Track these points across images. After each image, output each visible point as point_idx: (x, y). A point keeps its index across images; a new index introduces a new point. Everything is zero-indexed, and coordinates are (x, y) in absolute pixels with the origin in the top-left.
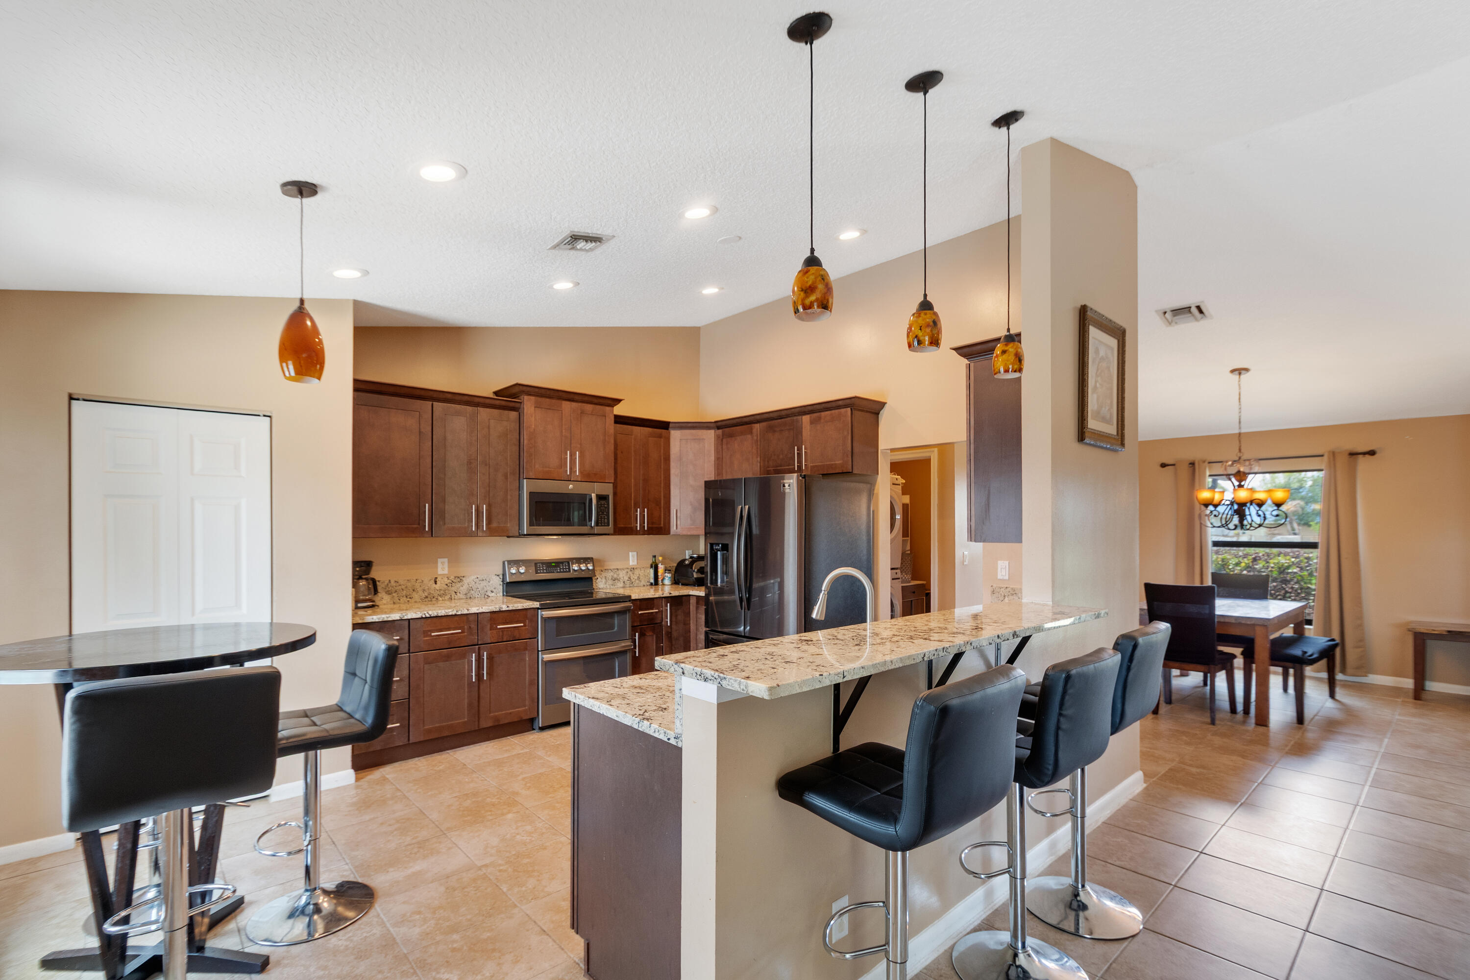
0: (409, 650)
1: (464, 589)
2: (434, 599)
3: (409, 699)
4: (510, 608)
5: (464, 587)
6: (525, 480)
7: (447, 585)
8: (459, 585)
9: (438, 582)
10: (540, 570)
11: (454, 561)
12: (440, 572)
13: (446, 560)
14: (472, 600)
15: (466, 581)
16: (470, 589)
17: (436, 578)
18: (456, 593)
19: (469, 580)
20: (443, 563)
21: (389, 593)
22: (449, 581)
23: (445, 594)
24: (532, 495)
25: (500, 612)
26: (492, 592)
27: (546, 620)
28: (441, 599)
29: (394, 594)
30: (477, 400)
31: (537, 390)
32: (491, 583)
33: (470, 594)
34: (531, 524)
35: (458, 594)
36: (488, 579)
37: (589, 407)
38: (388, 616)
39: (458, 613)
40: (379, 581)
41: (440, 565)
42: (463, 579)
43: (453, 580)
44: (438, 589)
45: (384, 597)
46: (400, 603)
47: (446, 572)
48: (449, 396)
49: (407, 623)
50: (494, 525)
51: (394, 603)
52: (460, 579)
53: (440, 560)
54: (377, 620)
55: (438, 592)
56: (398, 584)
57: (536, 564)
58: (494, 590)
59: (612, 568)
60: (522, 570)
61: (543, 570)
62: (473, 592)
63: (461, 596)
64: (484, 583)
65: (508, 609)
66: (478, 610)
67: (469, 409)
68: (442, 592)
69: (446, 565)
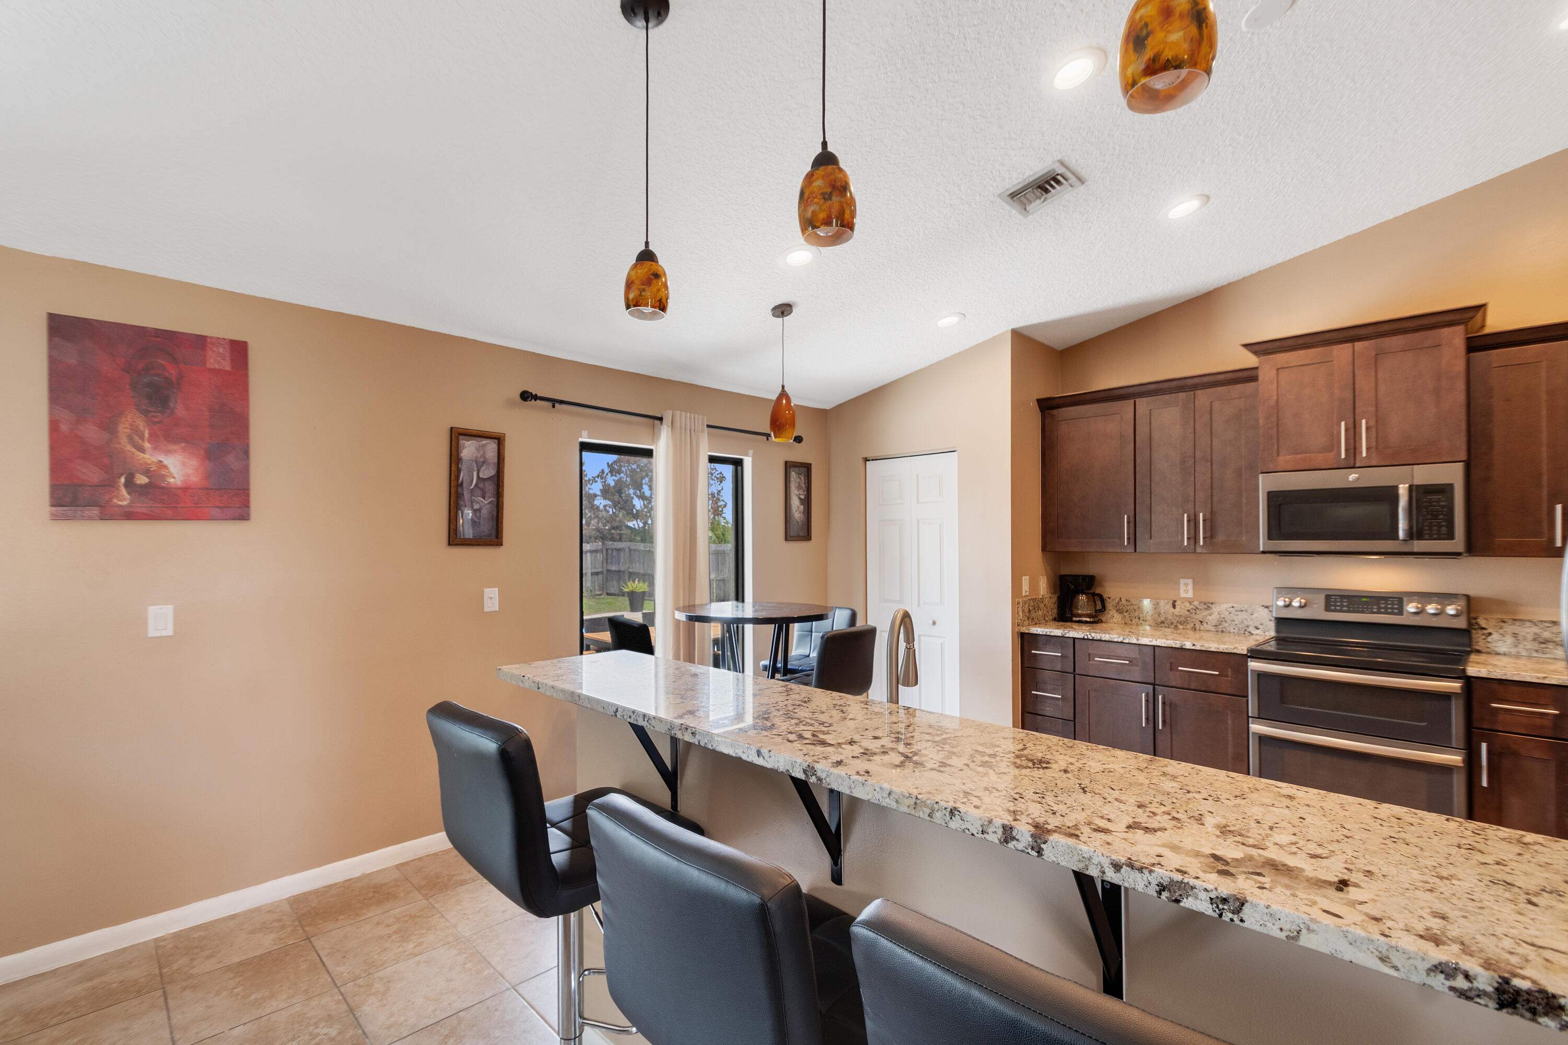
1: (1213, 618)
2: (1173, 626)
4: (1198, 648)
5: (1213, 617)
6: (1261, 476)
7: (1189, 611)
8: (1206, 613)
9: (1177, 607)
10: (1335, 606)
11: (1201, 583)
12: (1183, 595)
13: (1190, 581)
14: (1224, 634)
15: (1216, 609)
16: (1222, 621)
17: (1175, 601)
18: (1201, 622)
19: (1221, 609)
20: (1186, 585)
21: (1120, 611)
22: (1192, 607)
23: (1187, 622)
24: (1272, 496)
25: (1181, 649)
26: (1257, 628)
27: (1261, 675)
28: (1181, 627)
29: (1125, 614)
30: (1190, 382)
31: (1278, 344)
32: (1255, 615)
33: (1222, 626)
34: (1270, 537)
35: (1205, 624)
36: (1250, 611)
37: (1396, 341)
38: (1050, 630)
39: (1124, 641)
40: (1109, 598)
41: (1182, 587)
42: (1211, 606)
43: (1197, 606)
44: (1177, 614)
45: (1115, 615)
46: (1131, 624)
47: (1190, 595)
48: (1152, 387)
49: (1072, 641)
50: (1220, 538)
51: (1125, 623)
52: (1208, 606)
53: (1182, 581)
55: (1178, 619)
56: (1129, 604)
57: (1328, 597)
60: (1297, 603)
61: (1342, 606)
62: (1226, 625)
63: (1209, 627)
64: (1243, 615)
65: (1194, 648)
67: (1182, 396)
68: (1182, 619)
69: (1190, 587)
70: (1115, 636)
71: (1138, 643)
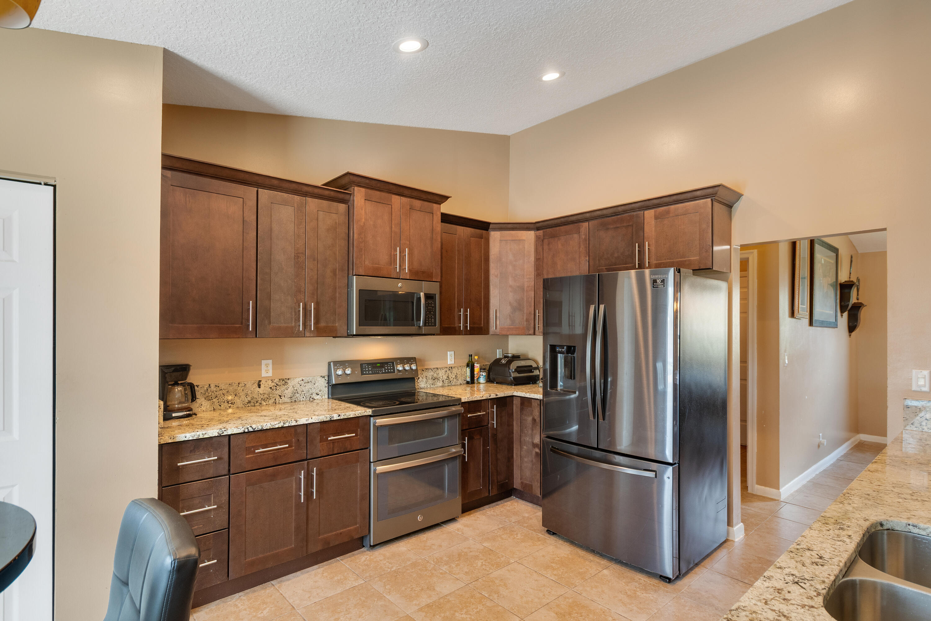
0: (229, 470)
1: (288, 392)
2: (258, 404)
3: (229, 528)
4: (342, 417)
5: (289, 389)
6: (355, 277)
7: (271, 388)
8: (283, 388)
9: (262, 386)
10: (366, 371)
11: (278, 363)
12: (264, 374)
13: (270, 362)
14: (296, 403)
15: (291, 383)
16: (295, 392)
17: (260, 381)
18: (280, 396)
19: (294, 383)
20: (267, 365)
21: (208, 399)
22: (273, 384)
23: (269, 398)
24: (361, 292)
25: (331, 421)
26: (317, 394)
27: (378, 428)
28: (265, 403)
29: (214, 400)
30: (305, 189)
31: (367, 181)
32: (316, 385)
33: (295, 397)
34: (361, 323)
35: (283, 398)
36: (313, 382)
37: (417, 203)
38: (204, 433)
39: (285, 426)
40: (198, 386)
41: (263, 367)
42: (288, 381)
43: (277, 382)
44: (262, 392)
45: (203, 403)
46: (220, 410)
47: (270, 374)
48: (276, 182)
49: (227, 438)
50: (322, 324)
51: (214, 409)
52: (285, 381)
53: (264, 362)
54: (191, 439)
55: (262, 397)
56: (218, 389)
57: (361, 365)
58: (319, 393)
59: (432, 367)
60: (348, 371)
61: (369, 371)
62: (297, 395)
63: (286, 400)
64: (309, 386)
65: (339, 418)
66: (307, 420)
67: (297, 198)
68: (266, 396)
69: (270, 367)
70: (276, 423)
71: (297, 424)
